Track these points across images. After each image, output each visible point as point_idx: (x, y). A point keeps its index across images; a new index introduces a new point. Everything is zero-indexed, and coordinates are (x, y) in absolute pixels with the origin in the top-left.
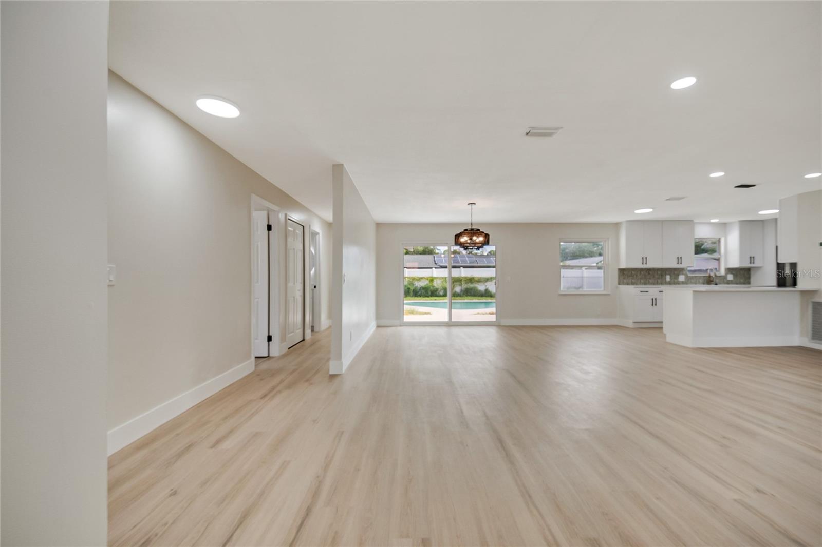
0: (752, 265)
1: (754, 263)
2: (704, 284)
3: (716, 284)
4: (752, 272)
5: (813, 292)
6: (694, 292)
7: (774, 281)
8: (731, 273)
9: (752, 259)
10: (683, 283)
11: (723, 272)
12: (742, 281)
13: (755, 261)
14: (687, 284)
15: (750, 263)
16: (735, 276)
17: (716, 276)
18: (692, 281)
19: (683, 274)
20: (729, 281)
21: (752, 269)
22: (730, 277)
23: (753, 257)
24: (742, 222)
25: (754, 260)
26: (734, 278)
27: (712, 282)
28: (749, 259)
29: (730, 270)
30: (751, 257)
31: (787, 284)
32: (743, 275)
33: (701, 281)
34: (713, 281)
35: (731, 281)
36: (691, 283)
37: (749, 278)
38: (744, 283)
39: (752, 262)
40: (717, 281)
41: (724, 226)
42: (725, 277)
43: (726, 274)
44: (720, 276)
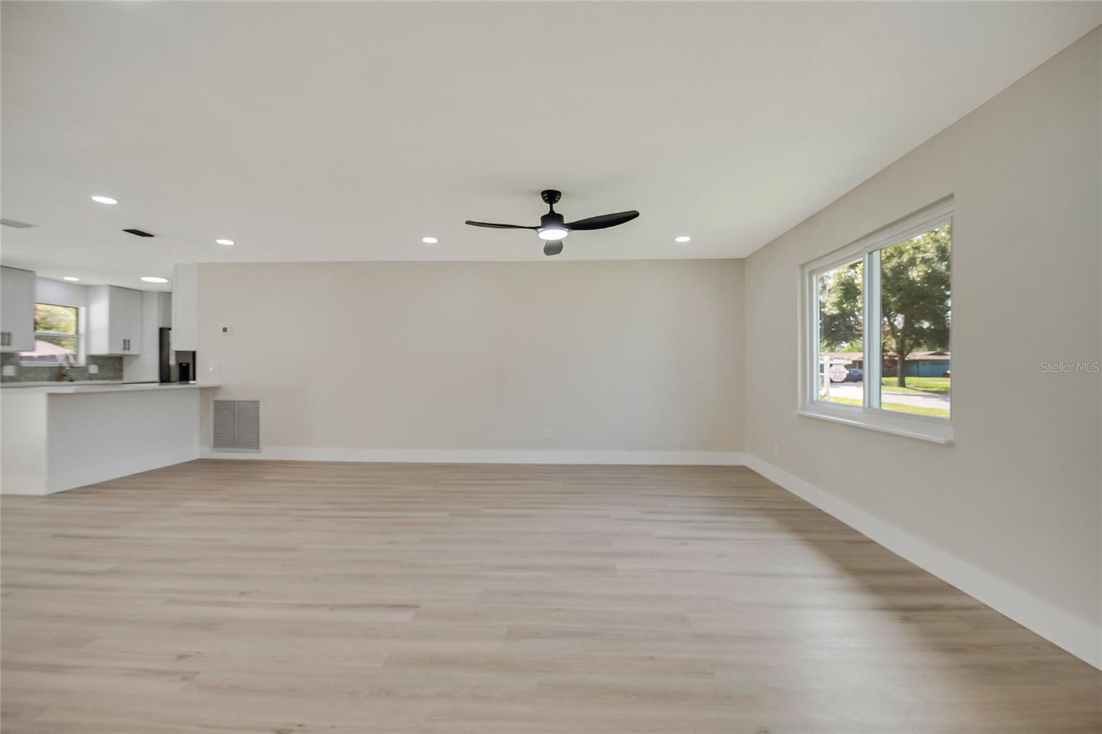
0: (126, 352)
1: (129, 349)
2: (50, 380)
3: (72, 381)
4: (125, 363)
5: (215, 389)
6: (50, 395)
7: (154, 375)
8: (96, 364)
9: (126, 344)
10: (11, 379)
11: (82, 361)
12: (111, 374)
13: (132, 346)
14: (19, 380)
15: (125, 349)
16: (101, 367)
17: (72, 367)
18: (30, 375)
19: (10, 364)
20: (92, 374)
21: (125, 358)
22: (93, 369)
23: (129, 341)
24: (114, 288)
25: (129, 345)
26: (99, 371)
27: (66, 378)
28: (122, 343)
29: (93, 359)
30: (125, 341)
31: (172, 379)
32: (112, 366)
33: (46, 375)
34: (65, 376)
35: (96, 374)
36: (28, 379)
37: (121, 370)
38: (114, 378)
39: (127, 347)
40: (73, 375)
41: (86, 290)
42: (84, 370)
43: (88, 364)
44: (78, 368)
